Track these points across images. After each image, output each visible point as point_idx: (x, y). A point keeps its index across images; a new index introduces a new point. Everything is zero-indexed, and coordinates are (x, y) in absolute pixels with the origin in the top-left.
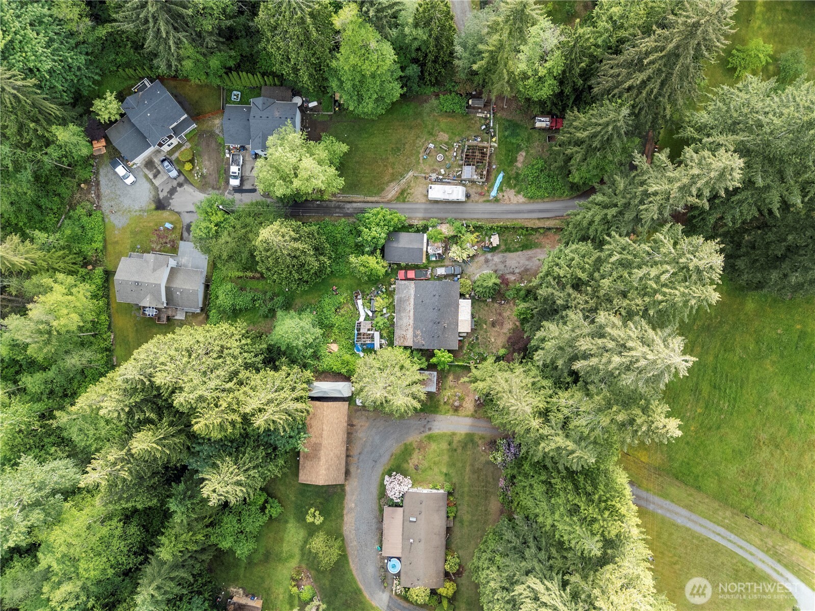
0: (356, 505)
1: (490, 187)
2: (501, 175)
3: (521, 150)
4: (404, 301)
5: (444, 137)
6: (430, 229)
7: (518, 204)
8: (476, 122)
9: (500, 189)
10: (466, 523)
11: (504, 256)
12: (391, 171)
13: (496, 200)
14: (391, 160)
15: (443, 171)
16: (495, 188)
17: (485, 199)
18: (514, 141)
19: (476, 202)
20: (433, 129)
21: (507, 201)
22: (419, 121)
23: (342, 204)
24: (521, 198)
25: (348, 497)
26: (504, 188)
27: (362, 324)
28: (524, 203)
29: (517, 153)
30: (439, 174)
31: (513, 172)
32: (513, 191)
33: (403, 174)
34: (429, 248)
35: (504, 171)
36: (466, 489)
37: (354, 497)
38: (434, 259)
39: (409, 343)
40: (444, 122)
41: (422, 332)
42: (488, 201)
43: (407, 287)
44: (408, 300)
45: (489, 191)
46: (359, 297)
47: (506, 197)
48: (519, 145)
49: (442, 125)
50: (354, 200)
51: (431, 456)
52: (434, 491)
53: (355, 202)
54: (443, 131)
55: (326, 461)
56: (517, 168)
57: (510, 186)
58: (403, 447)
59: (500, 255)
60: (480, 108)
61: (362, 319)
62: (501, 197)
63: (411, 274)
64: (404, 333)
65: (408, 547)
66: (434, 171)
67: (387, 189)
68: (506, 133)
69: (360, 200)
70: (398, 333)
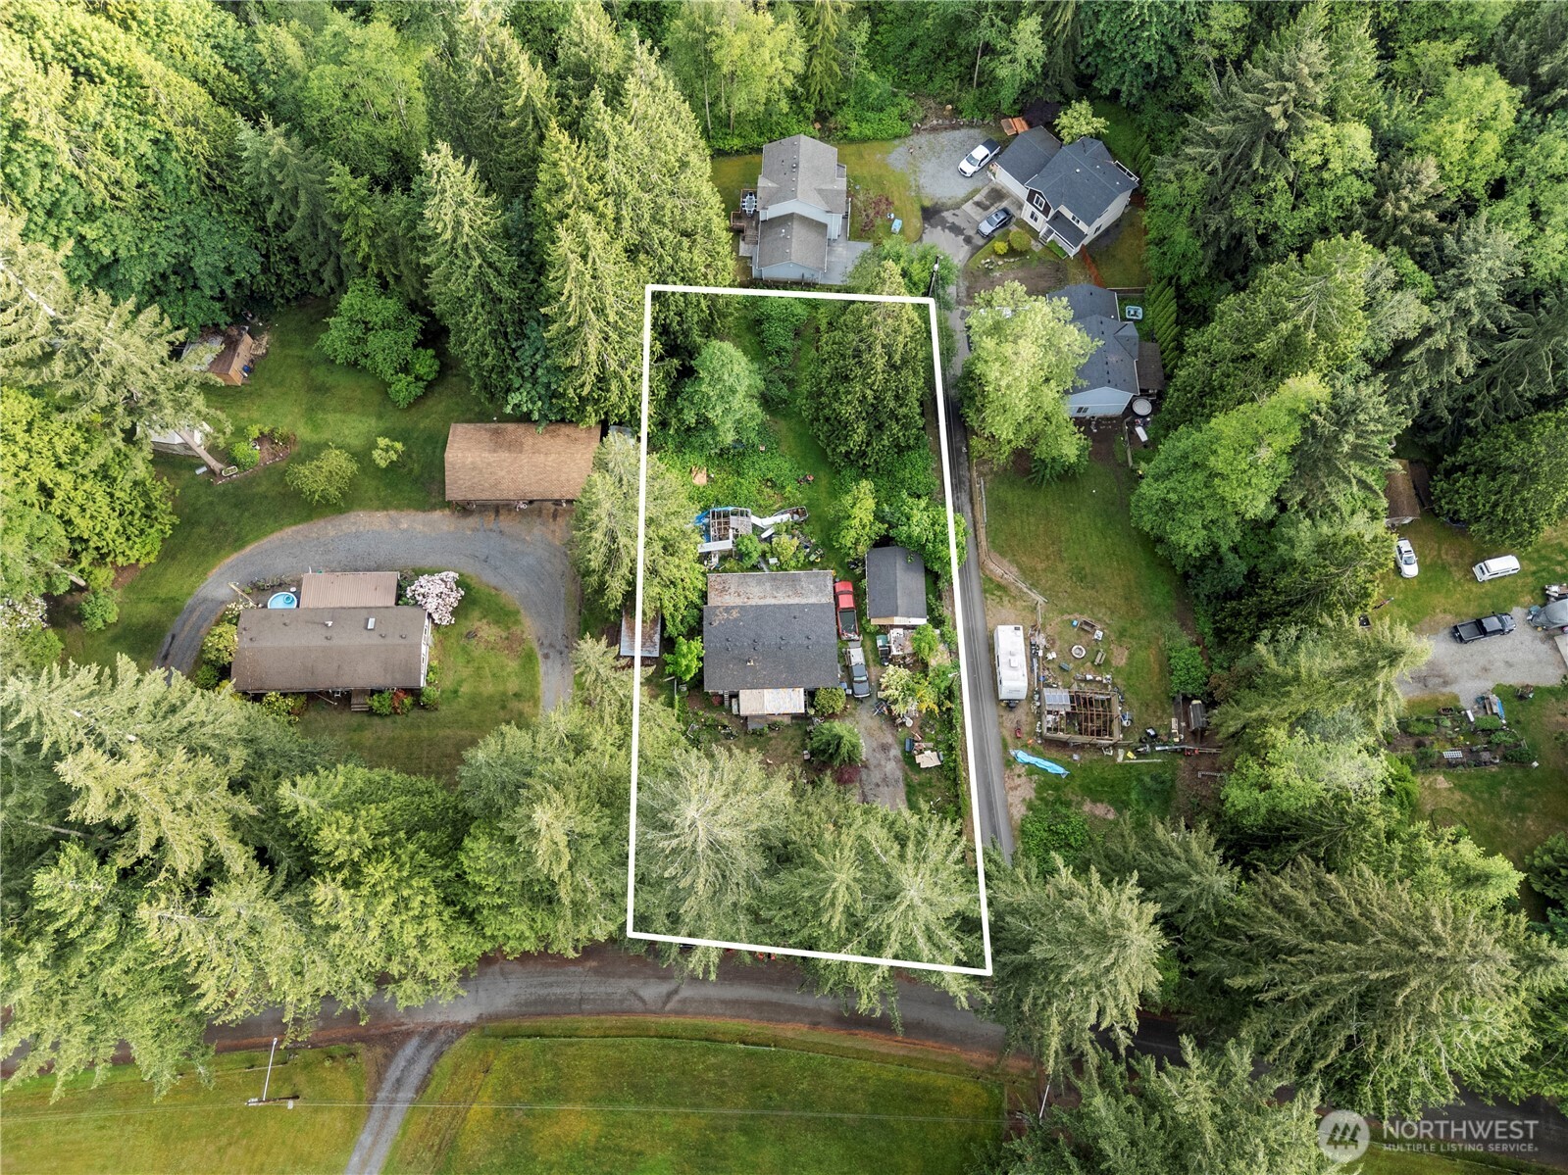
0: (403, 531)
1: (1033, 749)
2: (1061, 770)
3: (1119, 811)
4: (794, 587)
5: (1120, 658)
6: (938, 632)
7: (1007, 806)
8: (1159, 718)
9: (1032, 770)
10: (356, 737)
11: (897, 781)
12: (1040, 566)
13: (1009, 763)
14: (1062, 568)
15: (1052, 656)
16: (1032, 760)
17: (1009, 740)
18: (1134, 796)
19: (1001, 724)
20: (1132, 636)
21: (1009, 783)
22: (1143, 612)
23: (967, 488)
24: (1019, 811)
25: (420, 516)
26: (1036, 777)
27: (745, 519)
28: (1010, 818)
29: (1111, 803)
30: (1046, 650)
31: (1071, 796)
32: (1033, 795)
33: (1036, 587)
34: (901, 631)
35: (1070, 777)
36: (425, 733)
37: (419, 527)
38: (880, 643)
39: (714, 600)
40: (1149, 656)
41: (735, 620)
42: (1005, 746)
43: (821, 591)
44: (796, 593)
45: (1025, 747)
46: (796, 517)
47: (1018, 781)
48: (1126, 805)
49: (1142, 655)
50: (977, 507)
51: (493, 661)
52: (424, 670)
53: (973, 509)
54: (1131, 656)
55: (489, 464)
56: (1080, 804)
57: (1041, 789)
58: (511, 608)
59: (899, 774)
60: (1188, 725)
61: (755, 520)
62: (1017, 771)
63: (847, 601)
64: (732, 590)
65: (317, 619)
66: (1052, 641)
67: (1005, 562)
68: (1147, 779)
69: (978, 516)
70: (733, 579)
